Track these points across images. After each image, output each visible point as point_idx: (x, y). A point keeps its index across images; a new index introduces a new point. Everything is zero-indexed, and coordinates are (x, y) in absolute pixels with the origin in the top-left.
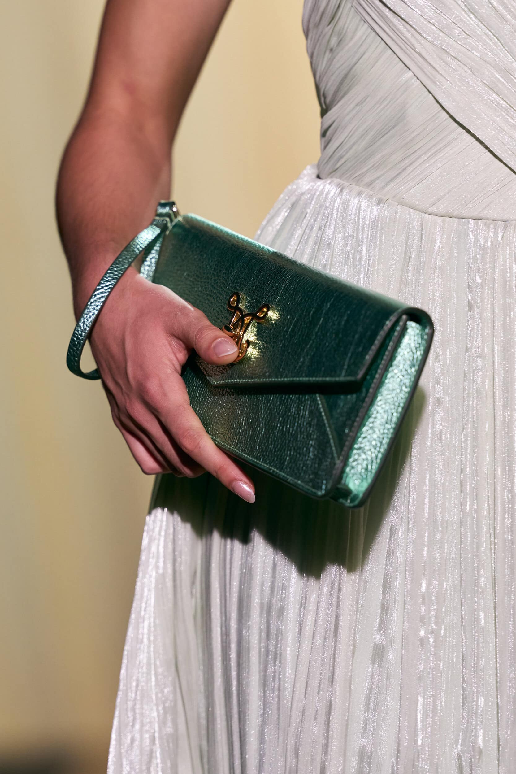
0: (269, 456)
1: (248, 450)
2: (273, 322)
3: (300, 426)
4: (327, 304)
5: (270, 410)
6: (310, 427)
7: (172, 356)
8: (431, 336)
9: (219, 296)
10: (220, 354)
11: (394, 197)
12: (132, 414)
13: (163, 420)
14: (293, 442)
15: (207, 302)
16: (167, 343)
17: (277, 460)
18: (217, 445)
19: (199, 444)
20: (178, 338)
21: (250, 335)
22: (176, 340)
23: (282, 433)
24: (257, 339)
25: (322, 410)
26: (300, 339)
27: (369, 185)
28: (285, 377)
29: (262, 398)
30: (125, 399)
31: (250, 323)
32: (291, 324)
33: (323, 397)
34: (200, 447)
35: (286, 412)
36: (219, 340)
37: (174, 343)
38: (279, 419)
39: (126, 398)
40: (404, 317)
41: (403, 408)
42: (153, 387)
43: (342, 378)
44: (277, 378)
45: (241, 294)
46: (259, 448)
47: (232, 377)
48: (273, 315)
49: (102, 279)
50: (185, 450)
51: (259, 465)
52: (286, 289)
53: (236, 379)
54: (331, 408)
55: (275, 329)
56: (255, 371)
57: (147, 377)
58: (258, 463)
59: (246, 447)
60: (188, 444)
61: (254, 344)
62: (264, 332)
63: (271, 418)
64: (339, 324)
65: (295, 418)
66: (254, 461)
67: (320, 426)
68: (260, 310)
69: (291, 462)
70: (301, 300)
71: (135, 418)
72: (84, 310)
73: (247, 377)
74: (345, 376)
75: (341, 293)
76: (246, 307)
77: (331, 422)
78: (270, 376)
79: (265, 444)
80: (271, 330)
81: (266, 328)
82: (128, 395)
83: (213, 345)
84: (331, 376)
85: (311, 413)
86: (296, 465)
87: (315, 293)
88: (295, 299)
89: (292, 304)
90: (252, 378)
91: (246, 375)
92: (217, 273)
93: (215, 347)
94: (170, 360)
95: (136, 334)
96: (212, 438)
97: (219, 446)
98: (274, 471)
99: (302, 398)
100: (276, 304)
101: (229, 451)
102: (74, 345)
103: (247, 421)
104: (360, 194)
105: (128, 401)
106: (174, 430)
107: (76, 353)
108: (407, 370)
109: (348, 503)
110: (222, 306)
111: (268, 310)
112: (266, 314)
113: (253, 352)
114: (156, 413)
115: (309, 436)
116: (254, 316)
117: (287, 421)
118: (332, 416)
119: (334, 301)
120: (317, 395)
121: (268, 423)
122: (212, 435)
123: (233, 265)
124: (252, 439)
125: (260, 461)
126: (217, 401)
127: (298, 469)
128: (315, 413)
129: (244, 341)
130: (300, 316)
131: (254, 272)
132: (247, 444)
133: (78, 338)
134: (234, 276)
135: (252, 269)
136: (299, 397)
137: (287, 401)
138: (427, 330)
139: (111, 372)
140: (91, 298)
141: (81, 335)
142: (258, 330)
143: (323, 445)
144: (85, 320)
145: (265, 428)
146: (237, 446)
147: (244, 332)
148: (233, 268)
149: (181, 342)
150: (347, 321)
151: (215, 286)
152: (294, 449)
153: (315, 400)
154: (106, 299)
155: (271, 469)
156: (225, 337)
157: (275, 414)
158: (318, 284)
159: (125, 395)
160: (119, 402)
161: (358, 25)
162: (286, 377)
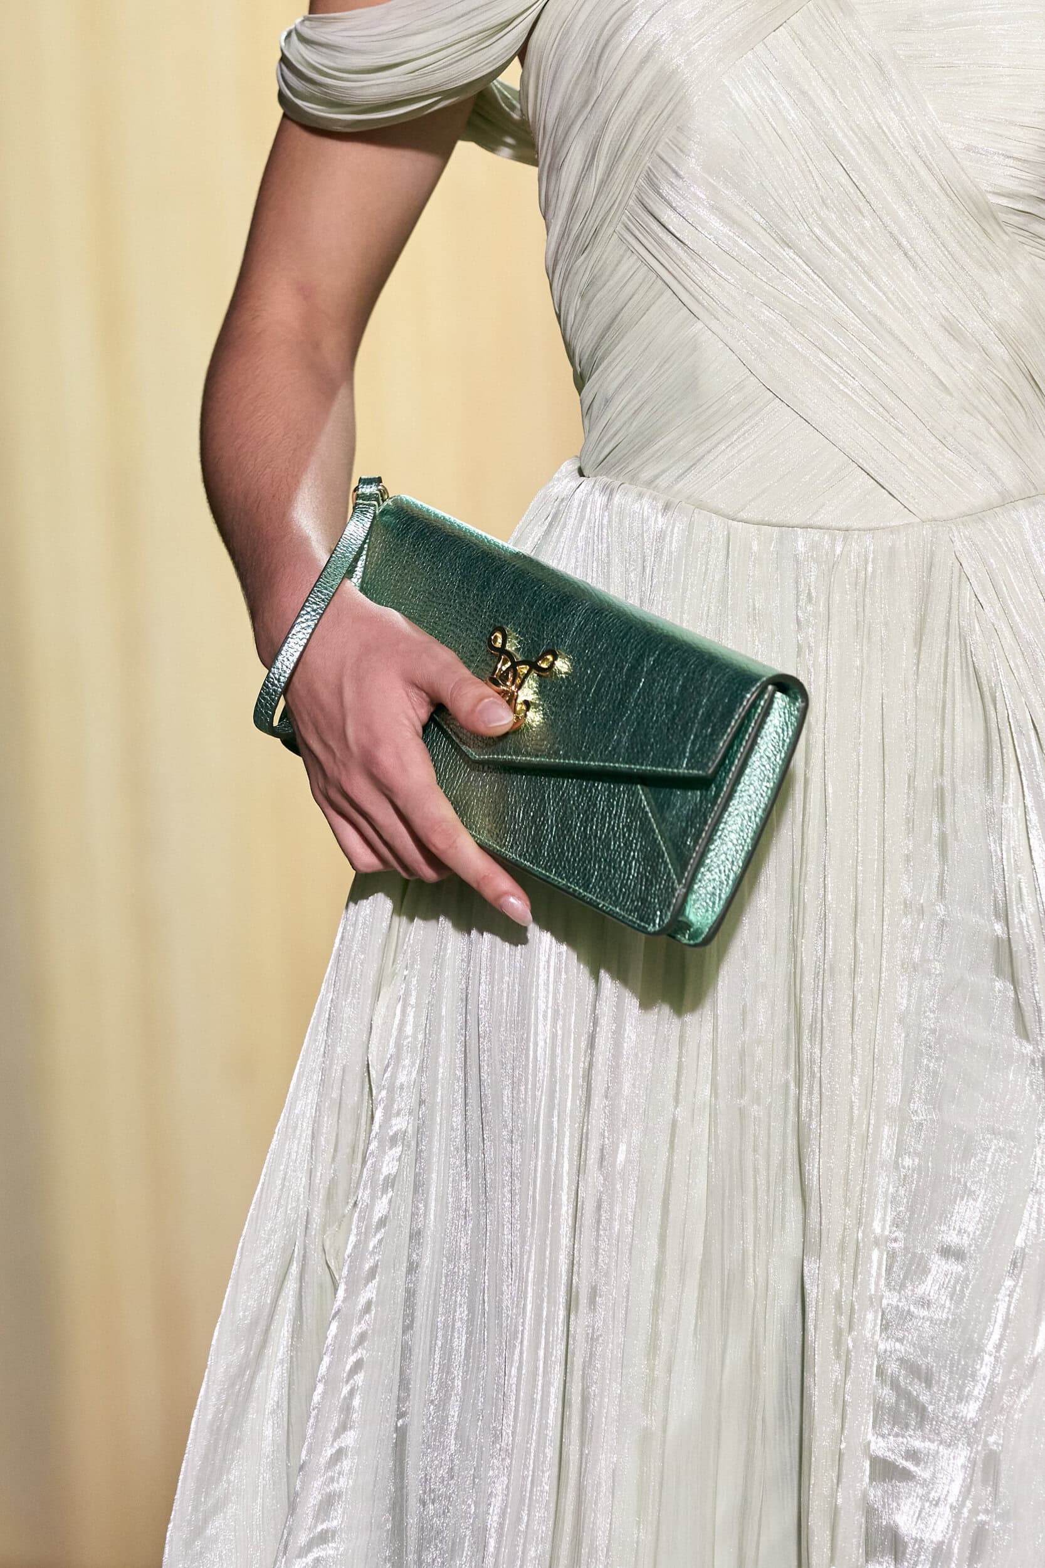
0: (565, 867)
1: (530, 855)
2: (564, 676)
3: (613, 829)
4: (648, 659)
5: (564, 801)
6: (630, 831)
7: (411, 713)
8: (804, 712)
9: (470, 627)
10: (490, 722)
11: (688, 498)
12: (349, 792)
13: (400, 804)
14: (602, 850)
15: (451, 634)
16: (404, 695)
17: (578, 874)
18: (478, 844)
19: (454, 842)
20: (420, 688)
21: (528, 692)
22: (417, 691)
23: (585, 837)
24: (539, 699)
25: (647, 809)
26: (611, 707)
27: (650, 483)
28: (590, 760)
29: (550, 783)
30: (339, 769)
31: (526, 676)
32: (593, 683)
33: (647, 789)
34: (456, 847)
35: (589, 806)
36: (486, 700)
37: (414, 693)
38: (579, 815)
39: (341, 767)
40: (770, 687)
41: (764, 810)
42: (386, 759)
43: (683, 770)
44: (578, 759)
45: (507, 629)
46: (548, 854)
47: (504, 752)
48: (562, 666)
49: (307, 600)
50: (433, 850)
51: (549, 880)
52: (581, 629)
53: (510, 754)
54: (661, 808)
55: (567, 687)
56: (541, 746)
57: (376, 742)
58: (548, 877)
59: (527, 851)
60: (438, 843)
61: (536, 706)
62: (550, 689)
63: (565, 813)
64: (671, 689)
65: (604, 817)
66: (540, 873)
67: (646, 830)
68: (542, 658)
69: (601, 879)
70: (607, 648)
71: (354, 797)
72: (283, 645)
73: (528, 754)
74: (687, 768)
75: (670, 644)
76: (517, 650)
77: (663, 826)
78: (565, 756)
79: (557, 849)
80: (561, 687)
81: (553, 685)
82: (344, 765)
83: (479, 707)
84: (665, 766)
85: (630, 811)
86: (610, 884)
87: (628, 641)
88: (596, 647)
89: (592, 653)
90: (537, 756)
91: (527, 752)
92: (464, 592)
93: (481, 712)
94: (409, 719)
95: (359, 680)
96: (473, 836)
97: (482, 846)
98: (575, 891)
99: (614, 789)
100: (565, 651)
101: (500, 855)
102: (268, 693)
103: (526, 813)
104: (641, 496)
105: (344, 773)
106: (417, 820)
107: (271, 704)
108: (769, 758)
109: (685, 939)
110: (476, 643)
111: (555, 659)
112: (552, 664)
113: (535, 718)
114: (388, 792)
115: (628, 845)
116: (534, 666)
117: (592, 820)
118: (664, 820)
119: (659, 655)
120: (639, 786)
121: (561, 820)
122: (471, 828)
123: (488, 584)
124: (537, 842)
125: (551, 873)
126: (475, 780)
127: (614, 890)
128: (634, 811)
129: (520, 700)
130: (607, 672)
131: (524, 598)
132: (528, 848)
133: (273, 684)
134: (493, 601)
135: (520, 593)
136: (610, 786)
137: (591, 791)
138: (799, 704)
139: (316, 728)
140: (292, 627)
141: (279, 680)
142: (540, 686)
143: (652, 858)
144: (285, 659)
145: (557, 826)
146: (512, 847)
147: (520, 687)
148: (489, 588)
149: (424, 694)
150: (684, 688)
151: (462, 612)
152: (605, 860)
153: (635, 794)
154: (314, 630)
155: (570, 888)
156: (493, 696)
157: (571, 809)
158: (631, 627)
159: (339, 764)
160: (328, 772)
161: (622, 257)
162: (592, 759)
